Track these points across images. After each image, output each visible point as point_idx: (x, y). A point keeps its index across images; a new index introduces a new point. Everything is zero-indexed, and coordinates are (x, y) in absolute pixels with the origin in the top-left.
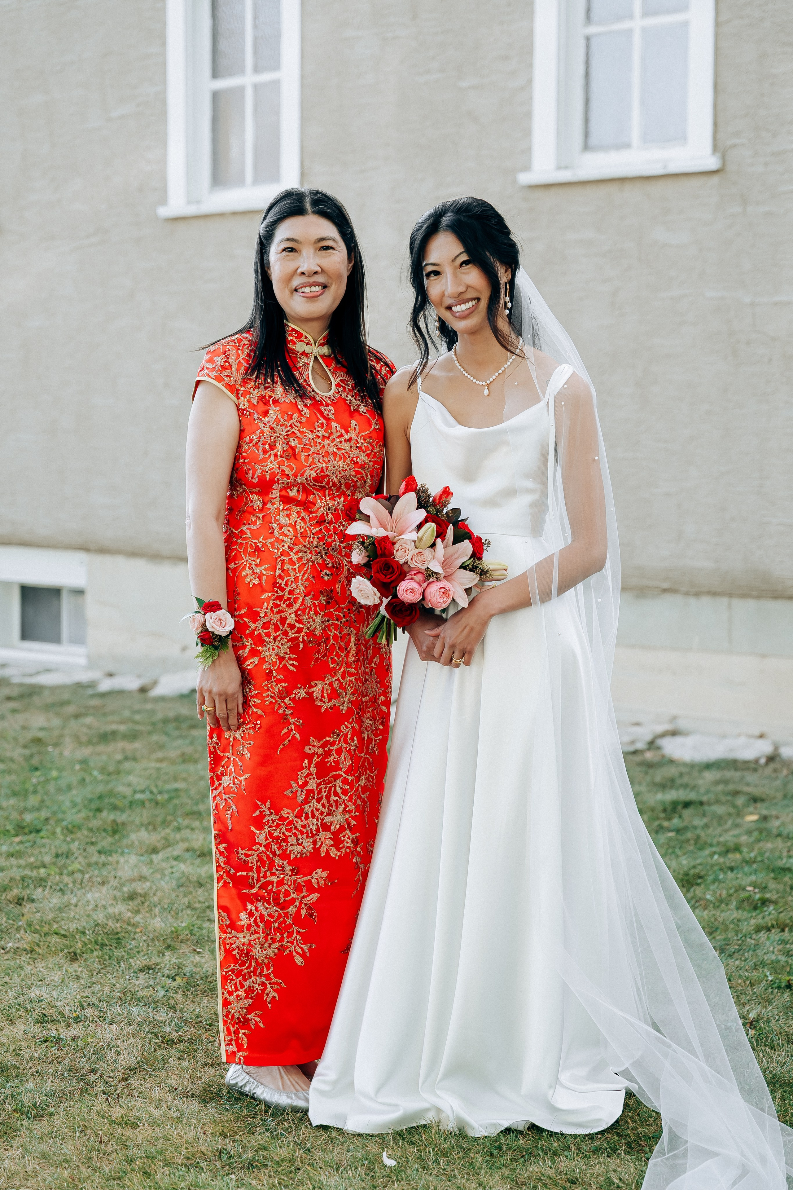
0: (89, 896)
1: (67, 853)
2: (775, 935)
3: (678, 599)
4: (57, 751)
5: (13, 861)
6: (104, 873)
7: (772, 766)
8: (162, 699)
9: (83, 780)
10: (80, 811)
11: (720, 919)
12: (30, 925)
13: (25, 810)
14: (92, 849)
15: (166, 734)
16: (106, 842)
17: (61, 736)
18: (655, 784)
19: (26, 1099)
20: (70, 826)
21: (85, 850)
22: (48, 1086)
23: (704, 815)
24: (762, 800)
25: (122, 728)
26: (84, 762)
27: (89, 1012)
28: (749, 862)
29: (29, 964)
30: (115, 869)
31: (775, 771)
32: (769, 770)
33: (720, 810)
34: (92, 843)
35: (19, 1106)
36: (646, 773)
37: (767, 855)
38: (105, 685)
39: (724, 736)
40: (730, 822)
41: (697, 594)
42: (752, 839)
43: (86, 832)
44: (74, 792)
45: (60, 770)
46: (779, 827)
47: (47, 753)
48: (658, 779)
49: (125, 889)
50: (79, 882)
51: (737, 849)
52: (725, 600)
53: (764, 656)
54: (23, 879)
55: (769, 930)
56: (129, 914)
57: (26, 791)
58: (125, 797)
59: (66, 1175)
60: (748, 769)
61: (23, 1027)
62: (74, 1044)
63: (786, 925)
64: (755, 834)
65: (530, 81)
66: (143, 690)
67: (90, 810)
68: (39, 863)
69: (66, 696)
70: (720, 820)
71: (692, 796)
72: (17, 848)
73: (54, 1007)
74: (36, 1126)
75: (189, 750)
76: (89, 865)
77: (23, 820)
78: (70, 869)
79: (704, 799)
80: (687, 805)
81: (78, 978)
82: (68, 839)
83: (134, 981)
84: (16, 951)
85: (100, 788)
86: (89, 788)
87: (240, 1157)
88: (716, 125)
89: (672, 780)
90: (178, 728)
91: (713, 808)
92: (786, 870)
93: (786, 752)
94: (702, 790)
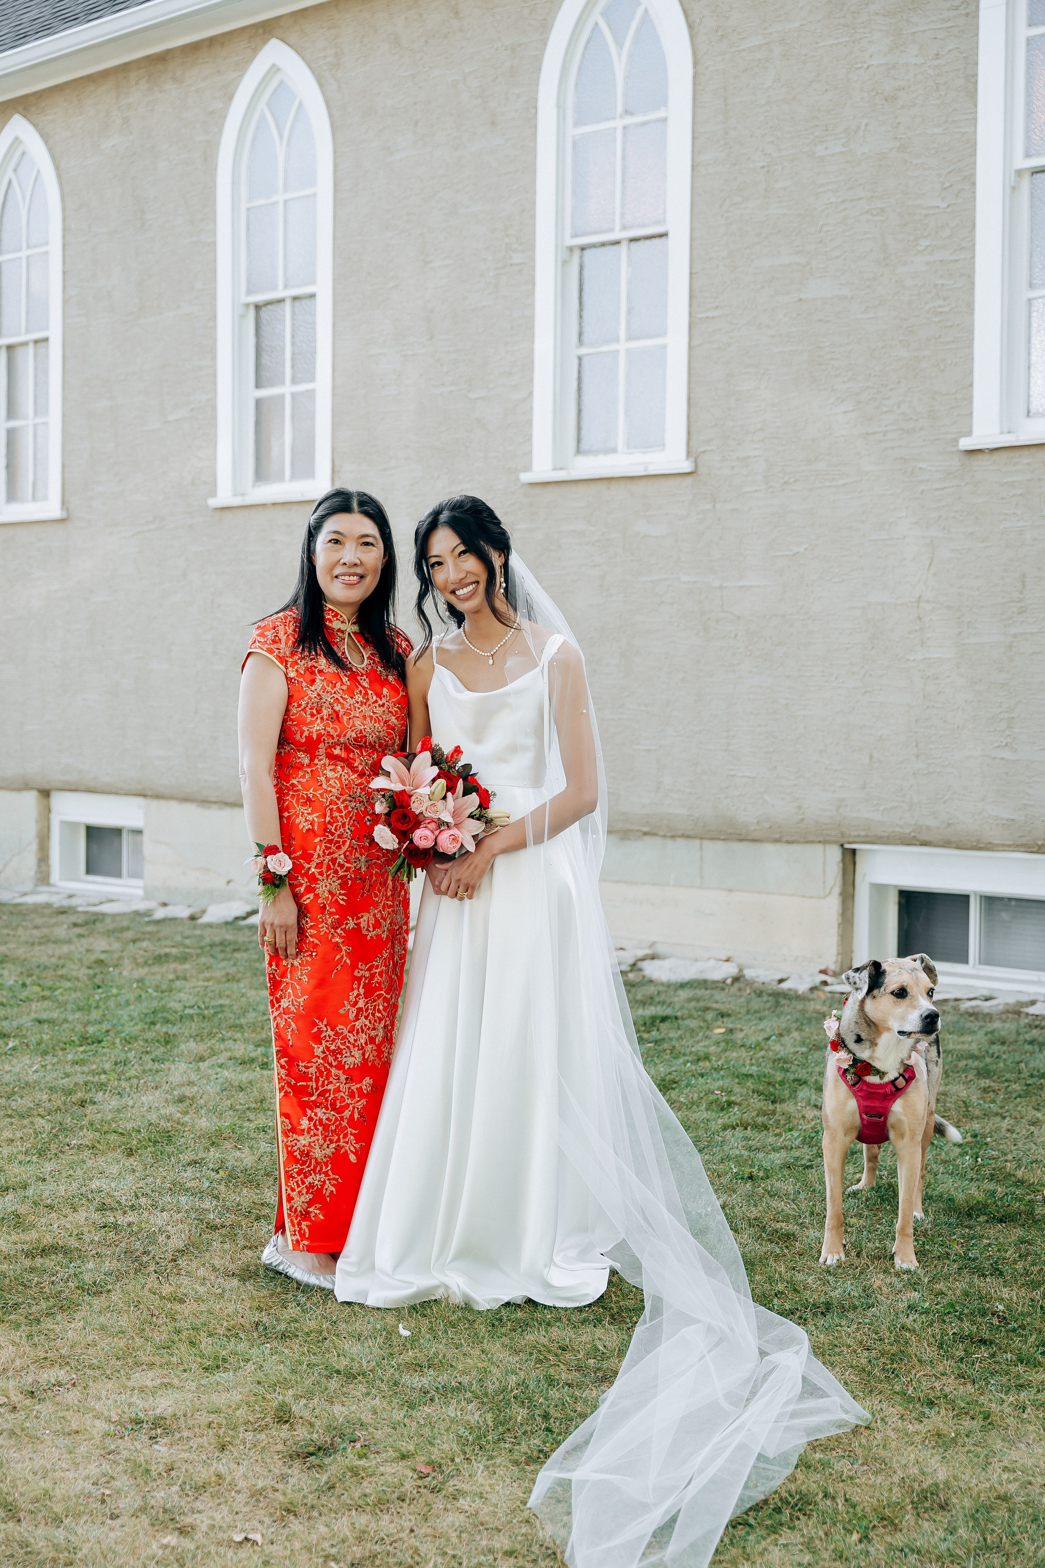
0: (144, 1098)
1: (125, 1061)
2: (739, 1133)
3: (658, 840)
4: (117, 971)
5: (77, 1068)
6: (157, 1079)
7: (737, 985)
8: (210, 925)
9: (140, 996)
10: (136, 1024)
11: (692, 1119)
12: (92, 1125)
13: (89, 1022)
14: (147, 1058)
15: (212, 956)
16: (159, 1051)
17: (121, 958)
18: (637, 1002)
19: (87, 1278)
20: (128, 1037)
21: (141, 1058)
22: (107, 1266)
23: (679, 1028)
24: (729, 1015)
25: (174, 951)
26: (141, 981)
27: (143, 1201)
28: (717, 1069)
29: (90, 1159)
30: (167, 1075)
31: (740, 990)
32: (734, 990)
33: (692, 1024)
34: (147, 1052)
35: (81, 1284)
37: (732, 1062)
38: (160, 914)
39: (696, 960)
40: (701, 1034)
41: (673, 837)
42: (720, 1049)
43: (141, 1043)
44: (132, 1007)
45: (120, 988)
46: (743, 1038)
47: (109, 973)
48: (639, 997)
49: (176, 1093)
50: (135, 1086)
51: (707, 1058)
52: (697, 842)
53: (730, 891)
54: (86, 1084)
55: (734, 1128)
56: (179, 1115)
57: (90, 1006)
58: (176, 1012)
59: (122, 1344)
60: (716, 988)
61: (85, 1214)
62: (129, 1229)
63: (749, 1124)
64: (723, 1044)
65: (531, 394)
66: (193, 918)
67: (146, 1023)
68: (100, 1070)
69: (125, 923)
70: (693, 1032)
71: (668, 1012)
72: (81, 1057)
73: (112, 1196)
74: (96, 1301)
75: (233, 970)
76: (144, 1071)
77: (87, 1032)
78: (127, 1075)
79: (679, 1014)
80: (664, 1019)
81: (134, 1171)
82: (126, 1049)
83: (183, 1174)
84: (79, 1147)
85: (155, 1004)
86: (145, 1004)
87: (274, 1328)
88: (689, 434)
89: (652, 998)
90: (222, 951)
91: (687, 1022)
92: (749, 1076)
93: (749, 973)
94: (677, 1007)
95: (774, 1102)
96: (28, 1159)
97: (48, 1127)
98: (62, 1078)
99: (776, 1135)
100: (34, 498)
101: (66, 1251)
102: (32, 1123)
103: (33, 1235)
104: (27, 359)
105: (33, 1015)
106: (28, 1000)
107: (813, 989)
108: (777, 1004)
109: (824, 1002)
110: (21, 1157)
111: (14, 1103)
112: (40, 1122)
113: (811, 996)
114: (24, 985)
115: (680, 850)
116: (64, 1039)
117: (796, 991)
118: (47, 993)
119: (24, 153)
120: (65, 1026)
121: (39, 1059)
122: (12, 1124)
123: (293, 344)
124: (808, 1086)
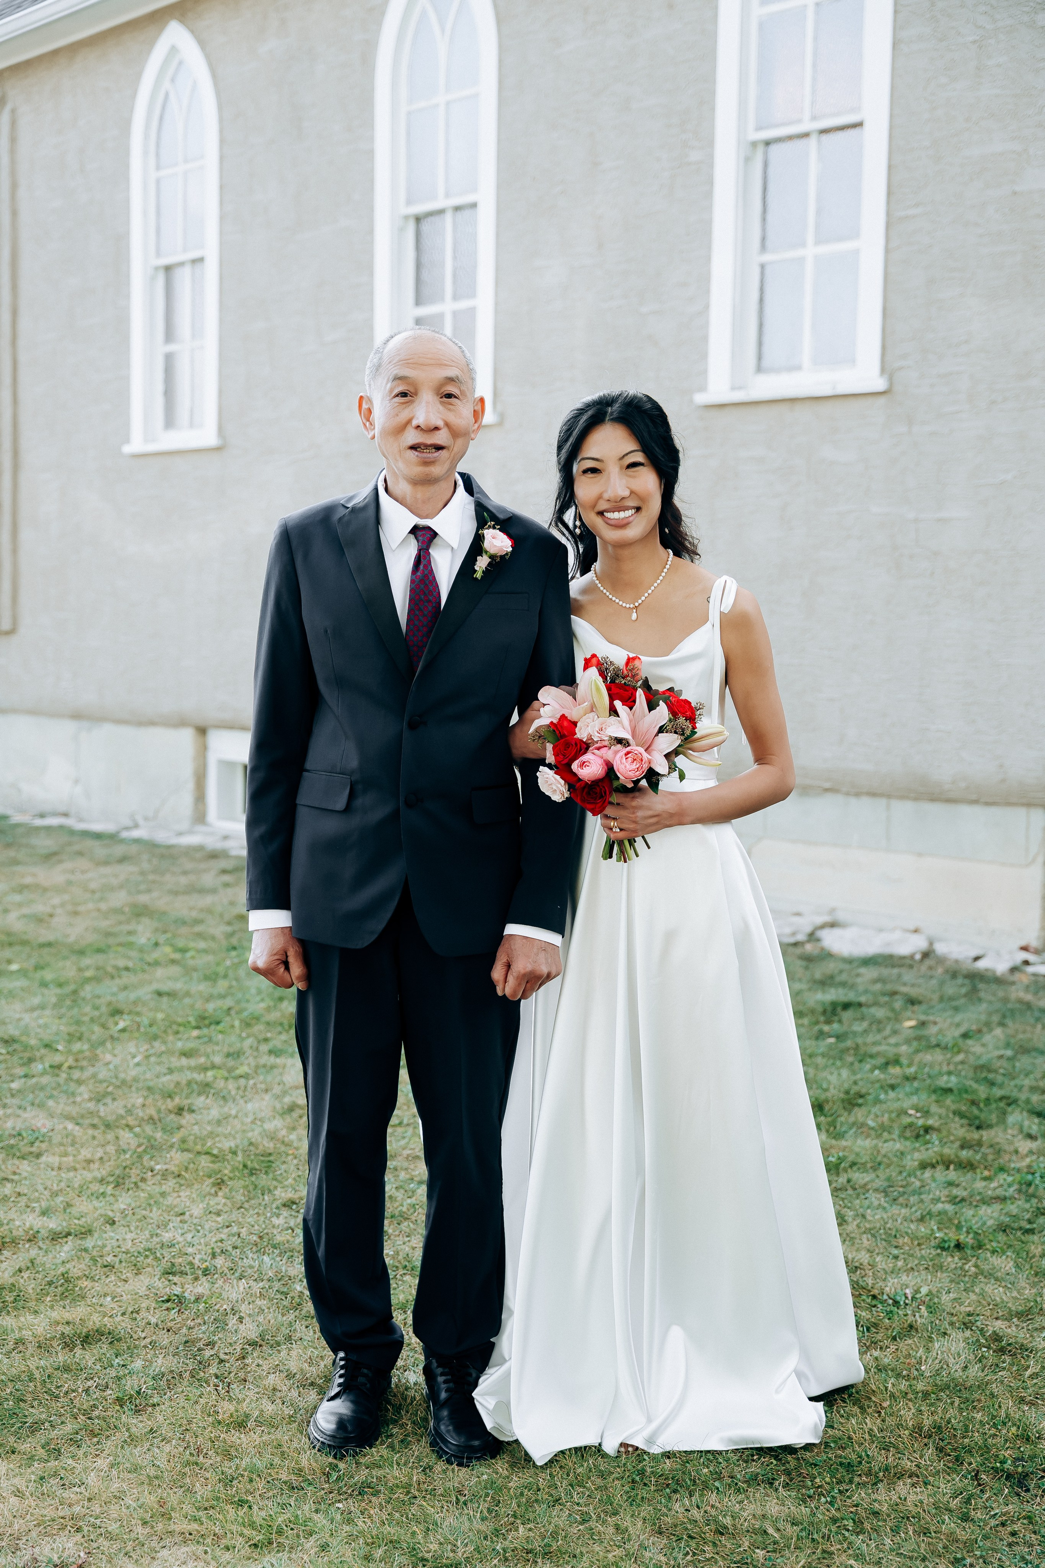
0: (249, 1106)
1: (239, 1052)
2: (940, 1174)
3: (839, 799)
5: (184, 1061)
6: (269, 1078)
7: (928, 962)
10: (262, 1000)
11: (883, 1152)
12: (184, 1142)
13: (209, 998)
14: (264, 1048)
18: (815, 982)
19: (130, 1385)
21: (257, 1049)
22: (159, 1364)
23: (863, 1019)
24: (920, 1003)
27: (220, 1262)
28: (910, 1079)
29: (172, 1192)
30: (281, 1074)
31: (930, 968)
32: (923, 969)
33: (880, 1013)
35: (121, 1394)
36: (807, 968)
37: (927, 1070)
39: (881, 930)
40: (889, 1028)
41: (858, 795)
42: (911, 1050)
46: (937, 1034)
48: (818, 976)
50: (243, 1088)
51: (896, 1062)
52: (884, 801)
53: (921, 855)
54: (189, 1083)
55: (933, 1166)
60: (904, 966)
61: (148, 1280)
62: (196, 1306)
63: (951, 1162)
64: (914, 1042)
65: (707, 307)
68: (208, 1065)
70: (878, 1024)
71: (851, 996)
72: (193, 1045)
73: (184, 1253)
77: (205, 1010)
78: (238, 1072)
79: (863, 999)
80: (846, 1006)
82: (244, 1035)
84: (165, 1175)
88: (884, 348)
89: (832, 977)
91: (873, 1010)
92: (949, 1091)
93: (941, 948)
94: (861, 988)
95: (978, 1128)
96: (101, 1190)
97: (134, 1143)
98: (165, 1074)
99: (985, 1179)
100: (192, 425)
101: (114, 1338)
102: (117, 1138)
103: (77, 1313)
104: (184, 278)
105: (155, 986)
106: (156, 963)
107: (1014, 970)
108: (974, 990)
109: (1028, 987)
110: (95, 1187)
111: (102, 1108)
112: (126, 1136)
113: (1012, 978)
114: (156, 944)
115: (864, 808)
116: (180, 1020)
117: (994, 972)
118: (177, 956)
119: (181, 63)
120: (187, 1001)
121: (146, 1047)
122: (94, 1138)
123: (455, 258)
124: (1018, 1106)
